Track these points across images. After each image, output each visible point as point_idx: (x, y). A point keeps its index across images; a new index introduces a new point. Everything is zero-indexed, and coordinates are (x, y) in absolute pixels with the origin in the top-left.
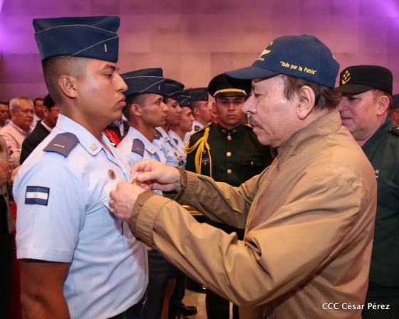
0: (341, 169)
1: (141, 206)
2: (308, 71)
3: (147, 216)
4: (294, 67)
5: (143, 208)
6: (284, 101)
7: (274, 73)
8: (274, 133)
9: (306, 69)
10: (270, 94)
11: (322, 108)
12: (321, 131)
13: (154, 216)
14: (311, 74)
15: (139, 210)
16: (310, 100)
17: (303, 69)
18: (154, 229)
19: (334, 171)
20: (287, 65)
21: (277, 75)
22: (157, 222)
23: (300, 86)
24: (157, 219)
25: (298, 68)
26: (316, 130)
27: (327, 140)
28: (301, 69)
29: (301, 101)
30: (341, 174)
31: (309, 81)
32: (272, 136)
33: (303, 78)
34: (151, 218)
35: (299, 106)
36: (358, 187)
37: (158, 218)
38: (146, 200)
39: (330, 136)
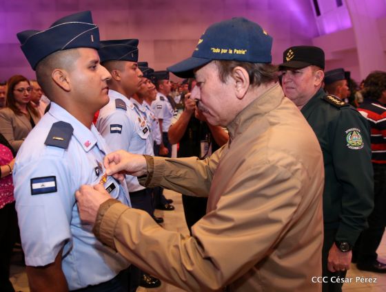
0: (278, 155)
1: (102, 216)
2: (238, 52)
3: (107, 225)
4: (224, 51)
5: (104, 217)
6: (220, 85)
7: (207, 61)
8: (219, 115)
9: (235, 50)
10: (208, 81)
11: (259, 85)
12: (263, 108)
13: (113, 225)
14: (242, 55)
15: (101, 220)
16: (244, 79)
17: (233, 52)
18: (115, 236)
19: (271, 159)
20: (217, 51)
21: (210, 62)
22: (117, 230)
23: (233, 68)
24: (116, 227)
25: (228, 52)
26: (257, 108)
27: (268, 118)
28: (231, 52)
29: (237, 82)
30: (278, 161)
31: (241, 61)
32: (218, 118)
33: (234, 60)
34: (111, 227)
35: (236, 87)
36: (297, 170)
37: (118, 226)
38: (106, 209)
39: (272, 113)
